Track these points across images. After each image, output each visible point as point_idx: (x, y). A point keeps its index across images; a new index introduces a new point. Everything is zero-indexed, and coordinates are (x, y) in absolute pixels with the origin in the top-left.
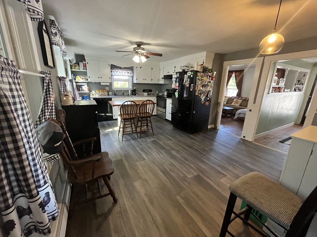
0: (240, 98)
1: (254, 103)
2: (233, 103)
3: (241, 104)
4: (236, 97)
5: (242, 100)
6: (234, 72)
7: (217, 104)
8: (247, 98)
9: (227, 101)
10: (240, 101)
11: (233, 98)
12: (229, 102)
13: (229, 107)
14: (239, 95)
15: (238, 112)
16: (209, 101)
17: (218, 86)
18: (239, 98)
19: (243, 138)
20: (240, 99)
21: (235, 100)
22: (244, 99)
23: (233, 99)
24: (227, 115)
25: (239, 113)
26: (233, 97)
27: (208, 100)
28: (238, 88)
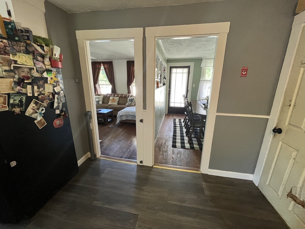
0: (116, 96)
1: (145, 107)
2: (110, 102)
3: (118, 101)
4: (112, 95)
5: (118, 97)
6: (102, 64)
7: (86, 115)
8: (123, 94)
9: (102, 100)
10: (117, 99)
11: (108, 96)
12: (105, 101)
13: (107, 108)
14: (114, 91)
15: (119, 115)
16: (64, 114)
17: (77, 81)
18: (114, 95)
19: (141, 164)
20: (117, 96)
21: (111, 98)
22: (121, 96)
23: (109, 97)
24: (108, 120)
26: (108, 94)
27: (59, 115)
28: (111, 84)
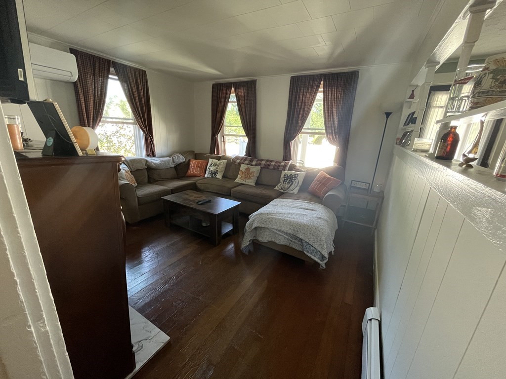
0: (254, 163)
2: (239, 176)
3: (258, 177)
4: (246, 159)
5: (259, 168)
6: (233, 89)
8: (272, 161)
9: (224, 169)
10: (256, 170)
11: (238, 161)
12: (230, 174)
14: (252, 149)
18: (251, 161)
20: (256, 165)
21: (243, 167)
22: (265, 165)
23: (239, 164)
24: (222, 232)
25: (256, 228)
26: (237, 158)
28: (248, 135)
